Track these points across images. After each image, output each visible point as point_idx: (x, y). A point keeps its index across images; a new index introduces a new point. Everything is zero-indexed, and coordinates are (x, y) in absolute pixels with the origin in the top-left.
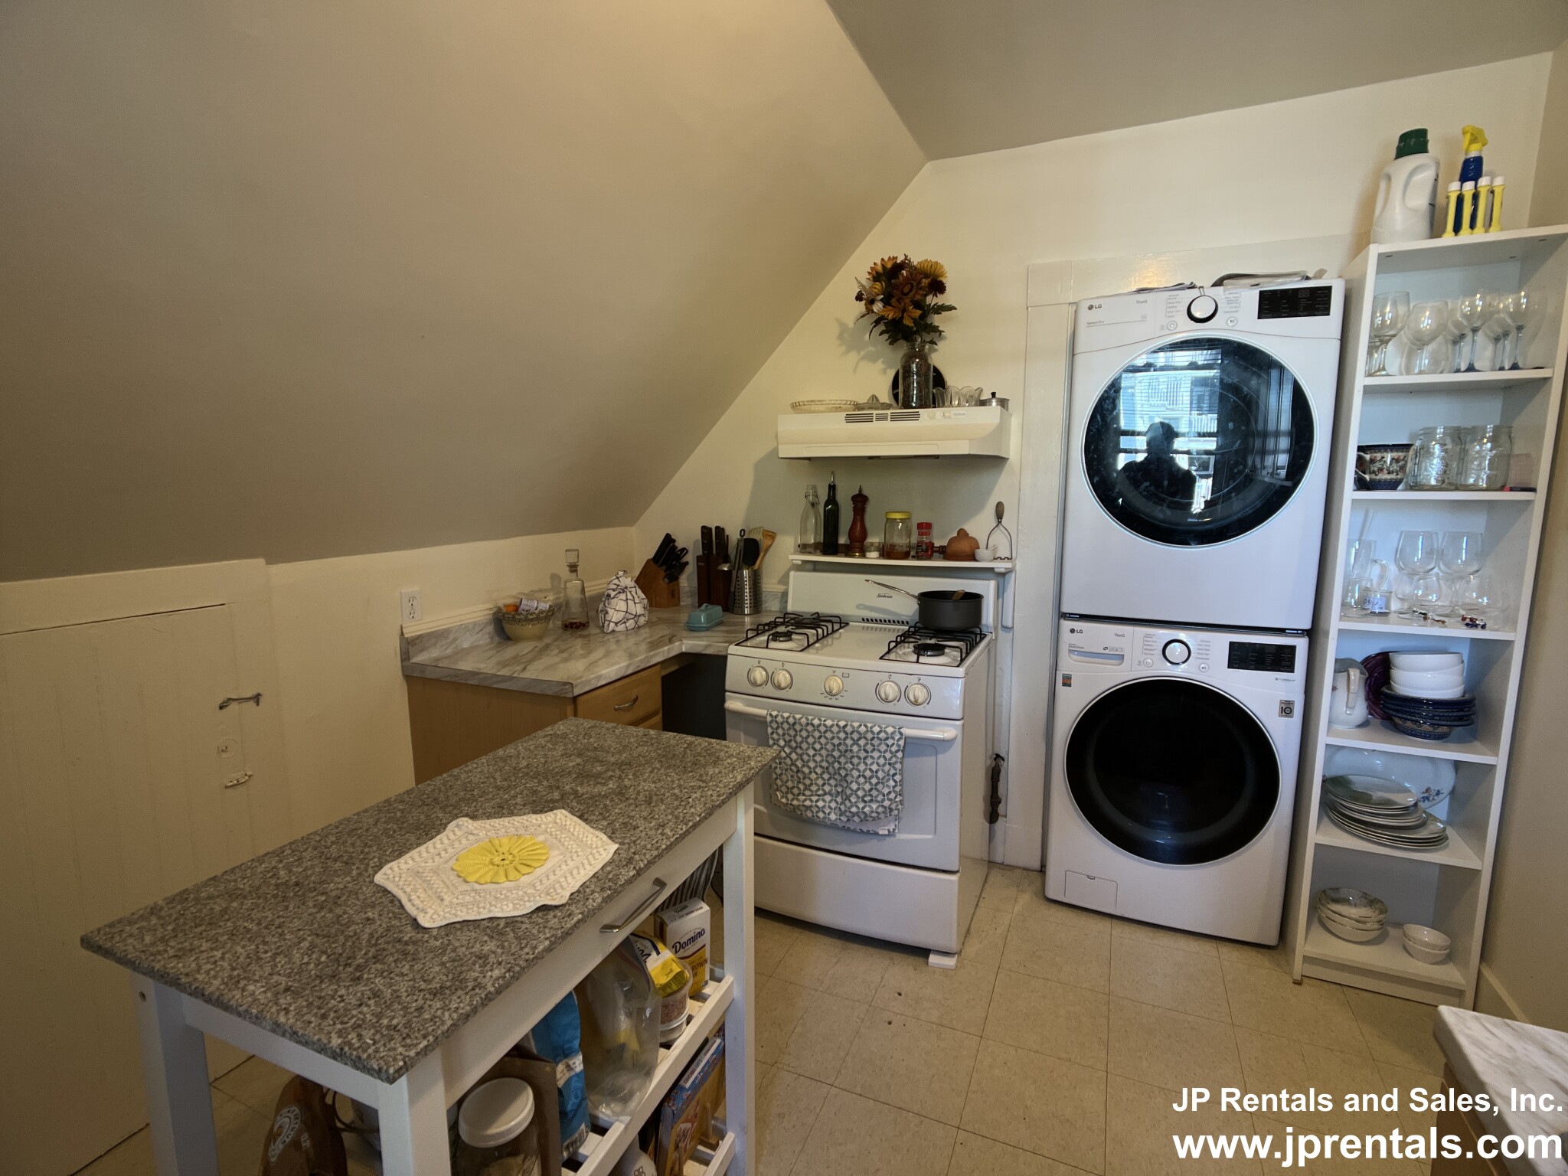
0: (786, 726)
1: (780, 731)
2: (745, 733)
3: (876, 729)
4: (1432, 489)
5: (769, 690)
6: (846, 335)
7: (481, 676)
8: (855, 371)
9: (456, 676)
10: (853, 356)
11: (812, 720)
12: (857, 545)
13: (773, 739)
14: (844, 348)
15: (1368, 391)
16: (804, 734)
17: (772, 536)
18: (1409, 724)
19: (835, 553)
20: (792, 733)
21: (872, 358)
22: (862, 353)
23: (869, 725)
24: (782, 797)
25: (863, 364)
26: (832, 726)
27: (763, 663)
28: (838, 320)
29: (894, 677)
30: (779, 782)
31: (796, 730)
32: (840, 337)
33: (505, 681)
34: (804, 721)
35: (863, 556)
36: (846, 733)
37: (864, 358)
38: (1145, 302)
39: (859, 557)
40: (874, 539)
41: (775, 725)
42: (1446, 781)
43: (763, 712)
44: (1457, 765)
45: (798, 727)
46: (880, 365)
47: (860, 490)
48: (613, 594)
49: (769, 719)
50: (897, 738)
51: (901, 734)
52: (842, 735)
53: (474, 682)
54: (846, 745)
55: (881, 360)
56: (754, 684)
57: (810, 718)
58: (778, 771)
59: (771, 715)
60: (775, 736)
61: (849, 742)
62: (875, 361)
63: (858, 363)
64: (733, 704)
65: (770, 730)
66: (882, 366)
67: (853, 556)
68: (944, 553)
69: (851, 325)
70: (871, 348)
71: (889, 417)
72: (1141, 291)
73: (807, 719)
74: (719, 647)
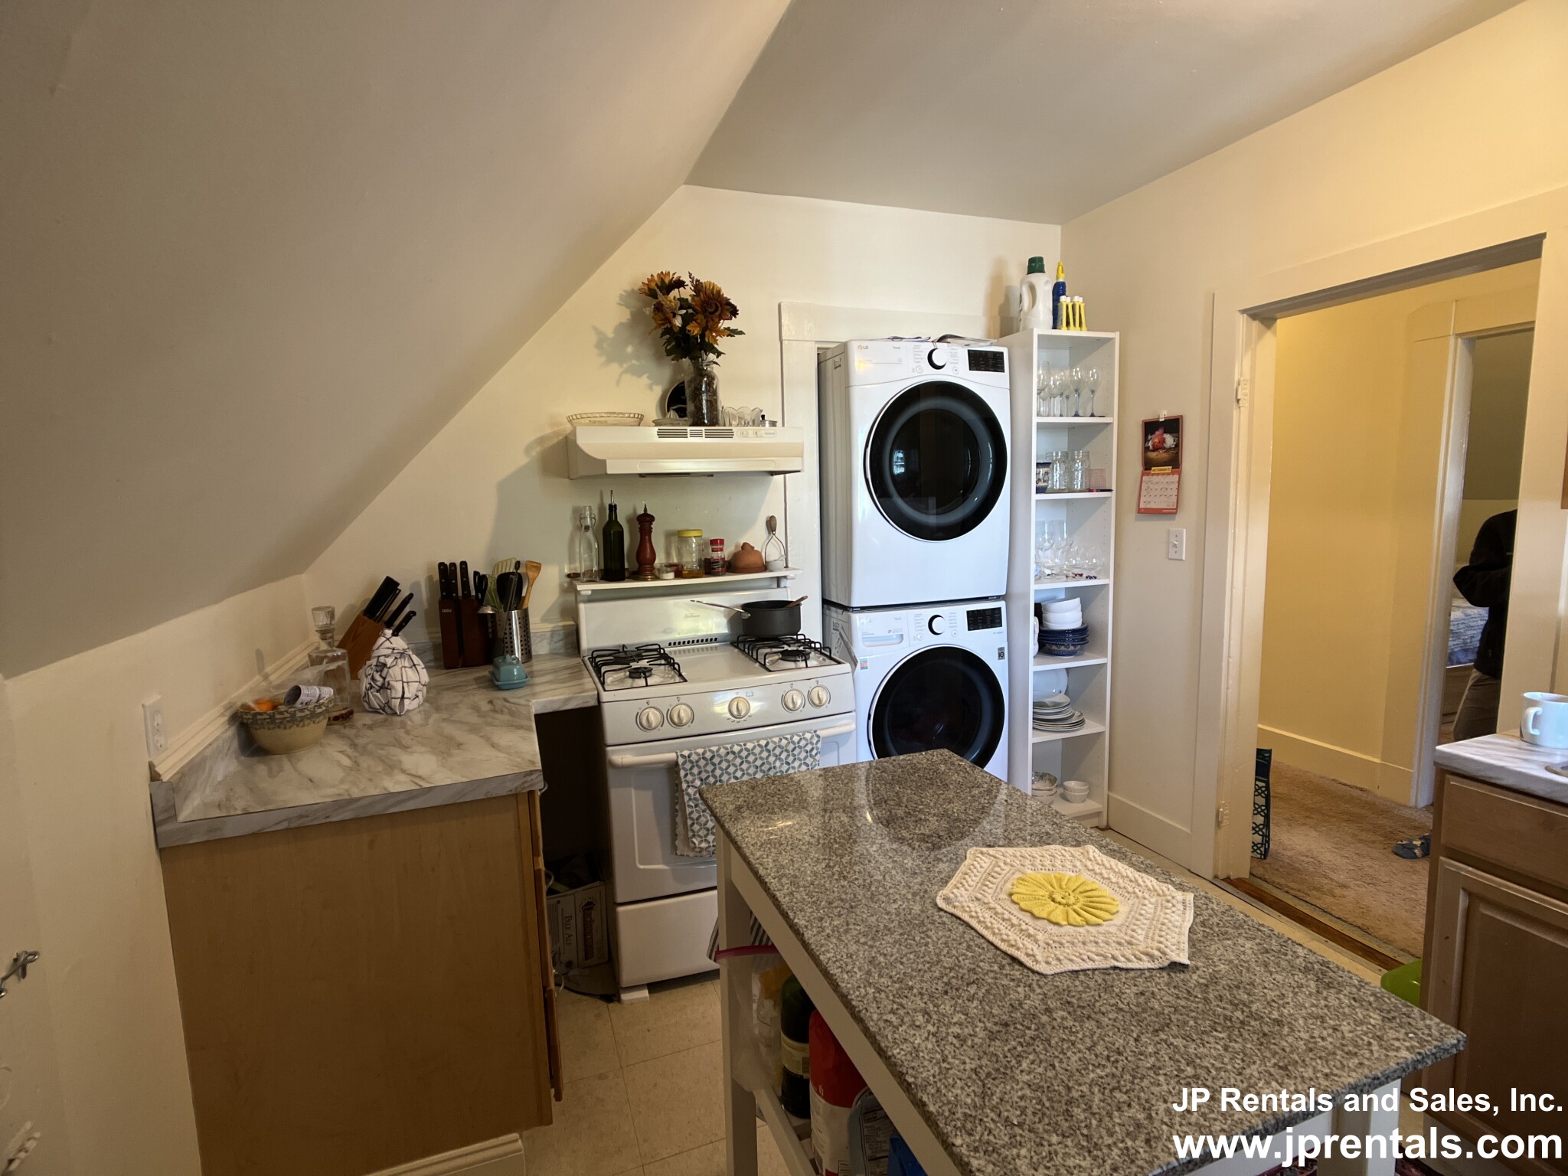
0: (702, 763)
1: (695, 771)
2: (636, 788)
3: (796, 739)
4: (1060, 491)
5: (668, 730)
6: (605, 345)
7: (359, 803)
8: (618, 383)
9: (301, 817)
10: (615, 368)
11: (731, 748)
12: (644, 567)
13: (687, 782)
14: (603, 359)
15: (1040, 426)
16: (724, 765)
17: (537, 567)
18: (1062, 648)
19: (621, 579)
20: (710, 768)
21: (637, 373)
22: (625, 366)
23: (789, 737)
24: (701, 842)
25: (627, 377)
26: (754, 747)
27: (652, 702)
28: (595, 329)
29: (796, 685)
30: (696, 827)
31: (714, 764)
32: (599, 346)
33: (412, 798)
34: (723, 751)
35: (657, 578)
36: (769, 751)
37: (626, 371)
38: (899, 348)
39: (653, 580)
40: (660, 560)
41: (688, 766)
42: (1063, 682)
43: (672, 756)
44: (1068, 670)
45: (716, 760)
46: (645, 380)
47: (645, 510)
48: (389, 661)
49: (681, 761)
50: (815, 742)
51: (818, 736)
52: (765, 754)
53: (346, 815)
54: (769, 763)
55: (645, 376)
56: (648, 728)
57: (729, 746)
58: (695, 816)
59: (682, 756)
60: (690, 778)
61: (772, 759)
62: (639, 376)
63: (620, 376)
64: (620, 757)
65: (682, 773)
66: (648, 382)
67: (646, 580)
68: (731, 567)
69: (611, 335)
70: (634, 362)
71: (704, 434)
72: (894, 338)
73: (726, 749)
74: (584, 697)
